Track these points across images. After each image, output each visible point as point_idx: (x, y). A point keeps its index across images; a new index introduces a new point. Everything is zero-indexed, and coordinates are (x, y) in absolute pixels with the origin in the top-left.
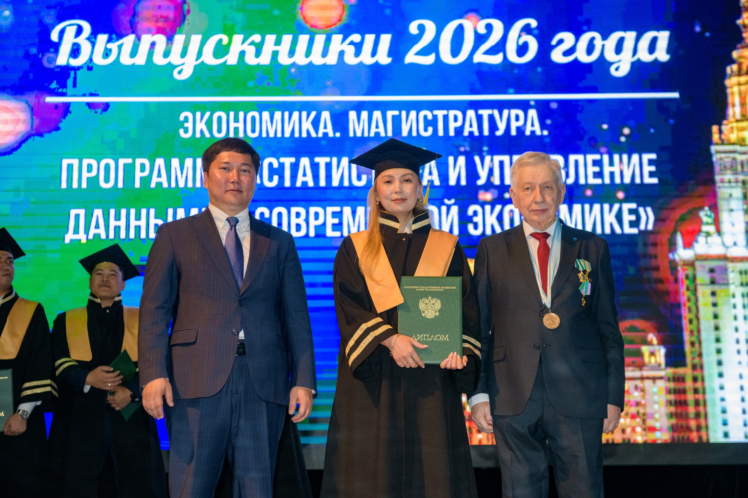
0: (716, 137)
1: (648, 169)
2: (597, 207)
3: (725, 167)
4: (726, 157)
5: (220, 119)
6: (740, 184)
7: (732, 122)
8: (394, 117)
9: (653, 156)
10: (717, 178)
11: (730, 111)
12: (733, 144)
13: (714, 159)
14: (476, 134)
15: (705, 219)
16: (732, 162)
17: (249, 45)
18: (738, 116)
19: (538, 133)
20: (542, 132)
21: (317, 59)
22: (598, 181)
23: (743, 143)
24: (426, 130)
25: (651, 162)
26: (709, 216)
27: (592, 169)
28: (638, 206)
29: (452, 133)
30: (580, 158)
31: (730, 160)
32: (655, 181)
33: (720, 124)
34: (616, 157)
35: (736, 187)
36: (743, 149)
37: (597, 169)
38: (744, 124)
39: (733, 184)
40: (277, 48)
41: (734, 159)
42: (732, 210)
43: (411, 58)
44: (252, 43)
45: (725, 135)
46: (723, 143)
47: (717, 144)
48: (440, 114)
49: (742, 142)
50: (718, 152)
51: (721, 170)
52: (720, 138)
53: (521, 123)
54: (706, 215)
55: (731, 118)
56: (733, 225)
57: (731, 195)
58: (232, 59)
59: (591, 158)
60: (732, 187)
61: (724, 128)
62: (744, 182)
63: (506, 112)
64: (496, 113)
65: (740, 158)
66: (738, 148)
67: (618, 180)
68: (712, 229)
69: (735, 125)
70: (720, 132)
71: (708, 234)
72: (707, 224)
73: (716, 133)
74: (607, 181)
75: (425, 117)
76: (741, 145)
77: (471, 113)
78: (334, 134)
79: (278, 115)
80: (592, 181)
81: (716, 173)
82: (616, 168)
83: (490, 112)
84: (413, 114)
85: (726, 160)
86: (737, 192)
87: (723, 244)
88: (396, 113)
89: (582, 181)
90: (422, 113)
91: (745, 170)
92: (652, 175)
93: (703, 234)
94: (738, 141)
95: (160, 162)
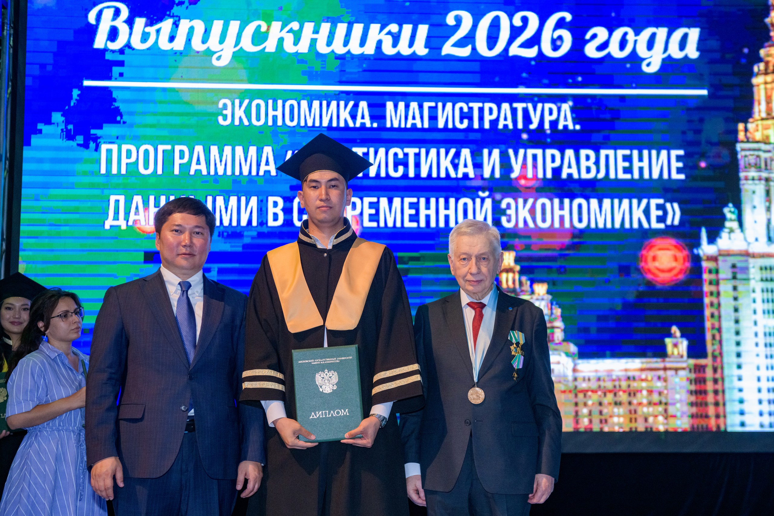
0: (741, 135)
1: (675, 165)
2: (626, 202)
3: (749, 164)
4: (751, 155)
5: (258, 106)
6: (763, 182)
7: (757, 120)
8: (430, 108)
9: (681, 152)
10: (742, 175)
11: (756, 109)
12: (758, 142)
13: (739, 156)
14: (511, 126)
15: (729, 215)
16: (756, 159)
17: (288, 32)
18: (764, 115)
19: (571, 127)
20: (574, 126)
21: (355, 48)
22: (628, 176)
23: (767, 141)
24: (461, 122)
25: (679, 158)
26: (733, 213)
27: (622, 164)
28: (665, 202)
29: (487, 126)
30: (611, 152)
31: (754, 157)
32: (682, 177)
33: (746, 122)
34: (645, 152)
35: (760, 184)
36: (767, 147)
37: (627, 164)
38: (769, 122)
39: (757, 182)
40: (315, 36)
41: (758, 157)
42: (754, 207)
43: (448, 49)
44: (291, 31)
45: (750, 133)
46: (748, 141)
47: (742, 142)
48: (476, 106)
49: (766, 141)
50: (743, 150)
51: (745, 167)
52: (746, 135)
53: (554, 117)
54: (730, 212)
55: (756, 116)
56: (755, 222)
57: (754, 192)
58: (270, 46)
59: (621, 153)
60: (756, 184)
61: (749, 126)
62: (767, 180)
63: (540, 106)
64: (530, 106)
65: (763, 155)
66: (762, 146)
67: (646, 176)
68: (735, 225)
69: (760, 122)
70: (746, 130)
71: (732, 231)
72: (731, 220)
73: (742, 131)
74: (636, 176)
75: (461, 109)
76: (766, 143)
77: (505, 106)
78: (372, 124)
79: (316, 104)
80: (622, 176)
81: (741, 170)
82: (645, 164)
83: (524, 105)
84: (449, 105)
85: (750, 157)
86: (760, 188)
87: (745, 239)
88: (433, 104)
89: (612, 176)
90: (458, 105)
91: (769, 167)
92: (679, 171)
93: (726, 230)
94: (763, 139)
95: (199, 149)
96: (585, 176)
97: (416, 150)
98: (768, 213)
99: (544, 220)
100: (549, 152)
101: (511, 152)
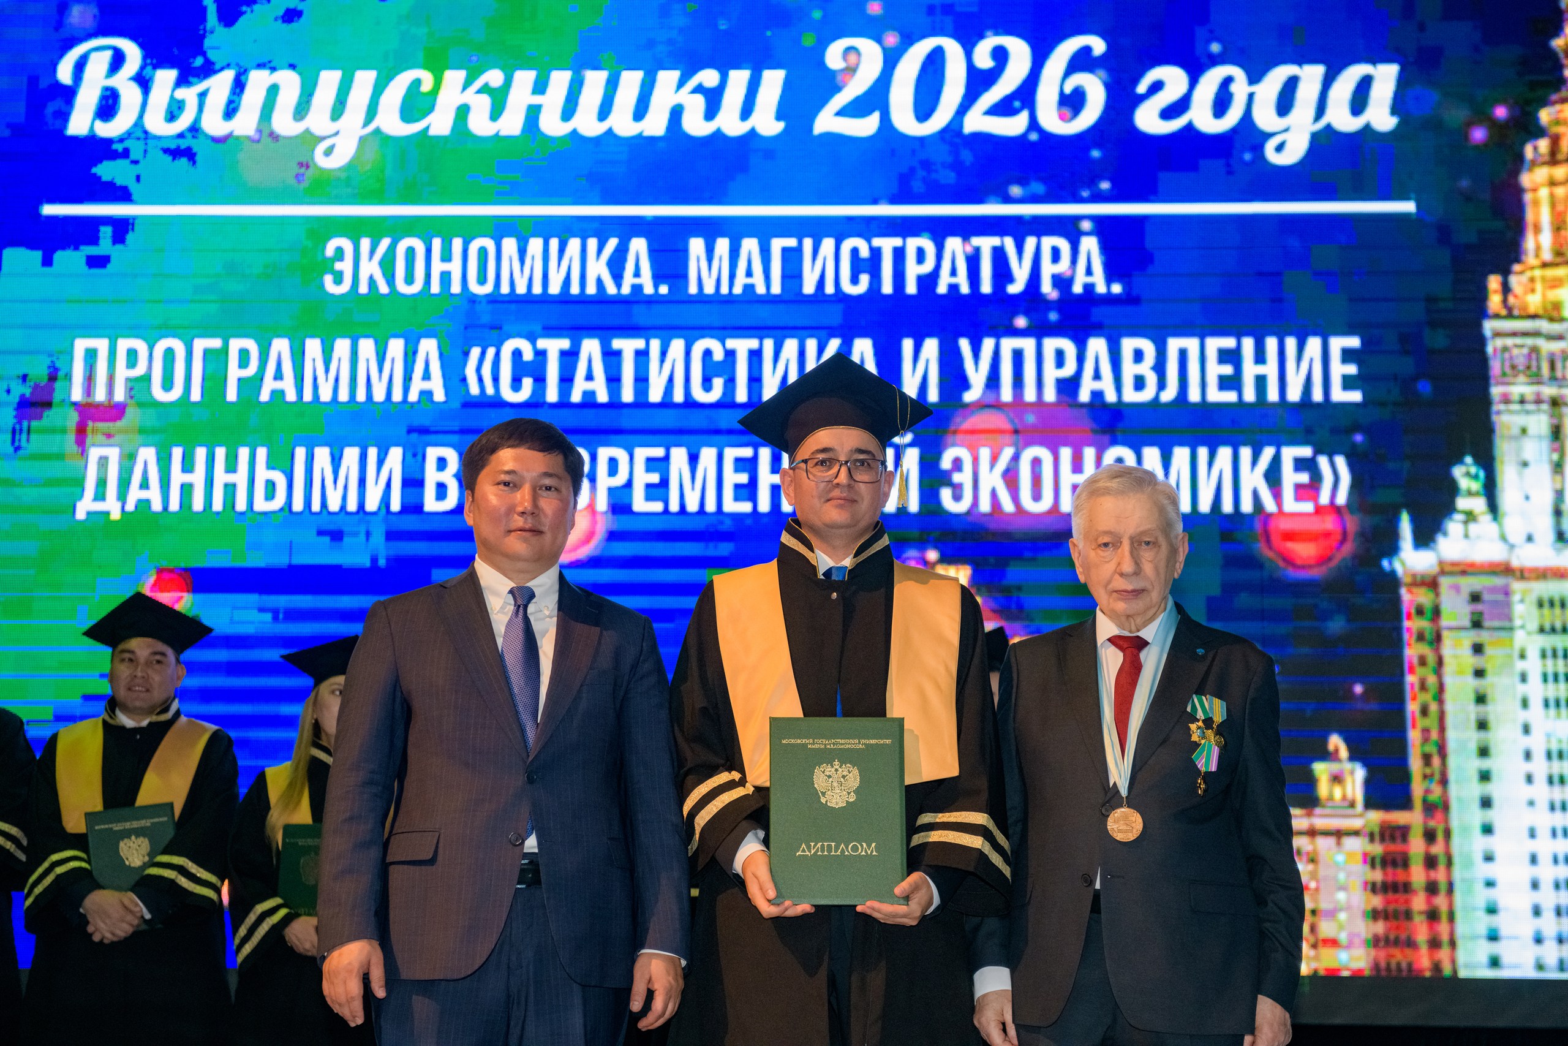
0: (1495, 301)
1: (1340, 370)
2: (1224, 453)
3: (1514, 367)
4: (1516, 346)
5: (411, 252)
6: (1545, 407)
7: (1532, 268)
8: (785, 250)
9: (1354, 342)
10: (1496, 391)
11: (1529, 243)
12: (1534, 317)
13: (1490, 349)
14: (965, 289)
15: (1464, 483)
16: (1529, 356)
17: (478, 92)
18: (1547, 256)
19: (1101, 288)
20: (1108, 286)
21: (623, 124)
22: (1231, 397)
23: (1555, 314)
24: (855, 280)
25: (1348, 355)
26: (1476, 477)
27: (1216, 370)
28: (1317, 451)
29: (911, 288)
30: (1191, 344)
31: (1525, 351)
32: (1356, 396)
33: (1506, 272)
34: (1271, 343)
35: (1539, 411)
36: (1556, 328)
37: (1228, 370)
38: (1560, 272)
39: (1530, 407)
40: (537, 100)
41: (1535, 350)
42: (1525, 464)
43: (827, 122)
44: (485, 89)
45: (1516, 296)
46: (1510, 315)
47: (1497, 316)
48: (887, 244)
49: (1553, 313)
50: (1497, 334)
51: (1504, 374)
52: (1505, 301)
53: (1063, 266)
54: (1468, 474)
55: (1530, 259)
56: (1527, 498)
57: (1524, 431)
58: (440, 123)
59: (1214, 344)
60: (1528, 412)
61: (1513, 280)
62: (1555, 403)
63: (1030, 242)
64: (1009, 243)
65: (1547, 347)
66: (1544, 325)
67: (1273, 395)
68: (1479, 504)
69: (1538, 273)
70: (1506, 289)
71: (1470, 517)
72: (1470, 493)
73: (1496, 292)
74: (1249, 395)
75: (855, 251)
76: (1552, 320)
77: (953, 244)
78: (656, 287)
79: (535, 245)
80: (1215, 395)
81: (1492, 381)
82: (1270, 368)
83: (996, 241)
84: (828, 244)
85: (1515, 352)
86: (1539, 423)
87: (1503, 538)
88: (792, 242)
89: (1194, 396)
90: (848, 244)
91: (1559, 374)
92: (1348, 383)
93: (1458, 517)
94: (1545, 309)
95: (281, 346)
96: (1130, 396)
97: (754, 344)
98: (1558, 478)
99: (1037, 496)
100: (1051, 344)
101: (964, 344)
